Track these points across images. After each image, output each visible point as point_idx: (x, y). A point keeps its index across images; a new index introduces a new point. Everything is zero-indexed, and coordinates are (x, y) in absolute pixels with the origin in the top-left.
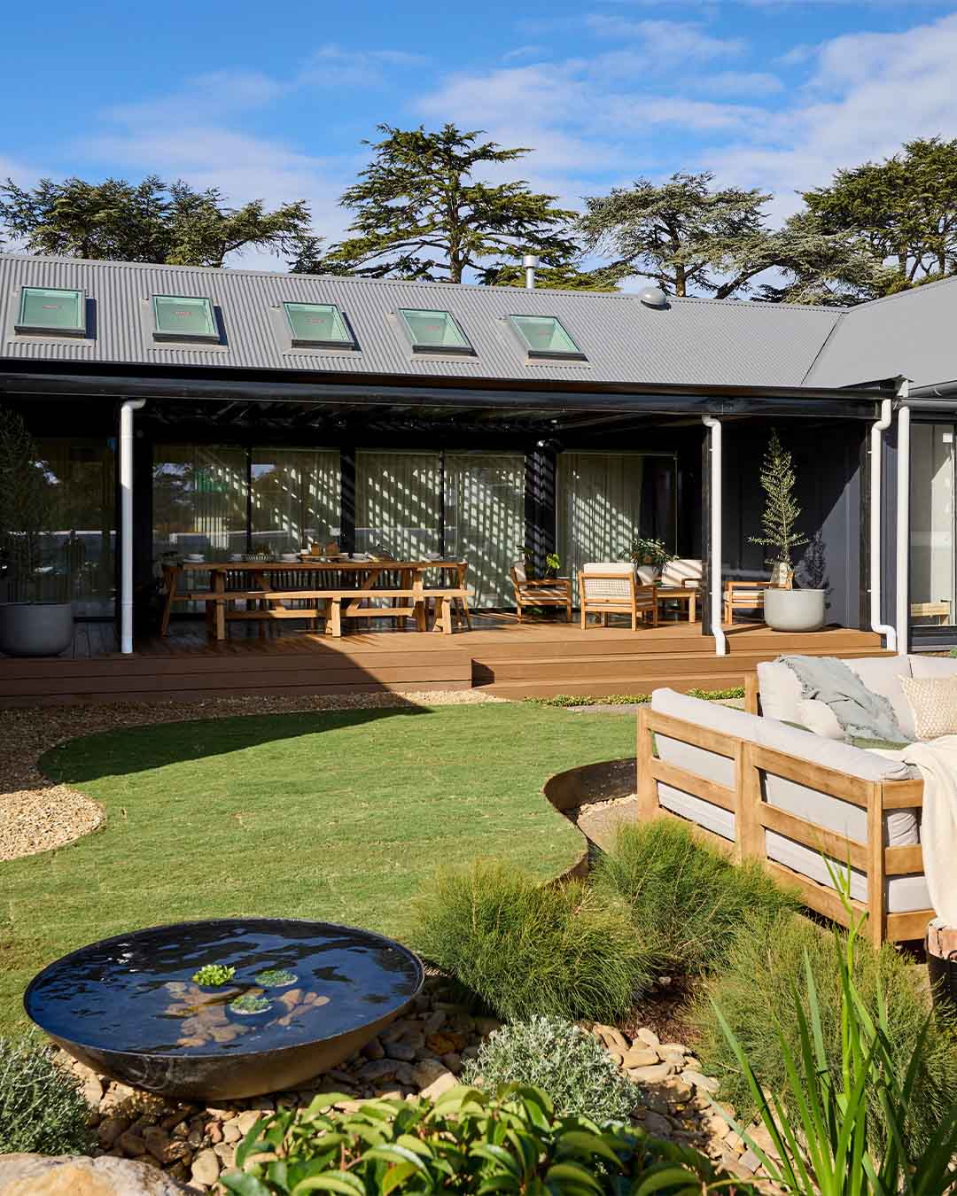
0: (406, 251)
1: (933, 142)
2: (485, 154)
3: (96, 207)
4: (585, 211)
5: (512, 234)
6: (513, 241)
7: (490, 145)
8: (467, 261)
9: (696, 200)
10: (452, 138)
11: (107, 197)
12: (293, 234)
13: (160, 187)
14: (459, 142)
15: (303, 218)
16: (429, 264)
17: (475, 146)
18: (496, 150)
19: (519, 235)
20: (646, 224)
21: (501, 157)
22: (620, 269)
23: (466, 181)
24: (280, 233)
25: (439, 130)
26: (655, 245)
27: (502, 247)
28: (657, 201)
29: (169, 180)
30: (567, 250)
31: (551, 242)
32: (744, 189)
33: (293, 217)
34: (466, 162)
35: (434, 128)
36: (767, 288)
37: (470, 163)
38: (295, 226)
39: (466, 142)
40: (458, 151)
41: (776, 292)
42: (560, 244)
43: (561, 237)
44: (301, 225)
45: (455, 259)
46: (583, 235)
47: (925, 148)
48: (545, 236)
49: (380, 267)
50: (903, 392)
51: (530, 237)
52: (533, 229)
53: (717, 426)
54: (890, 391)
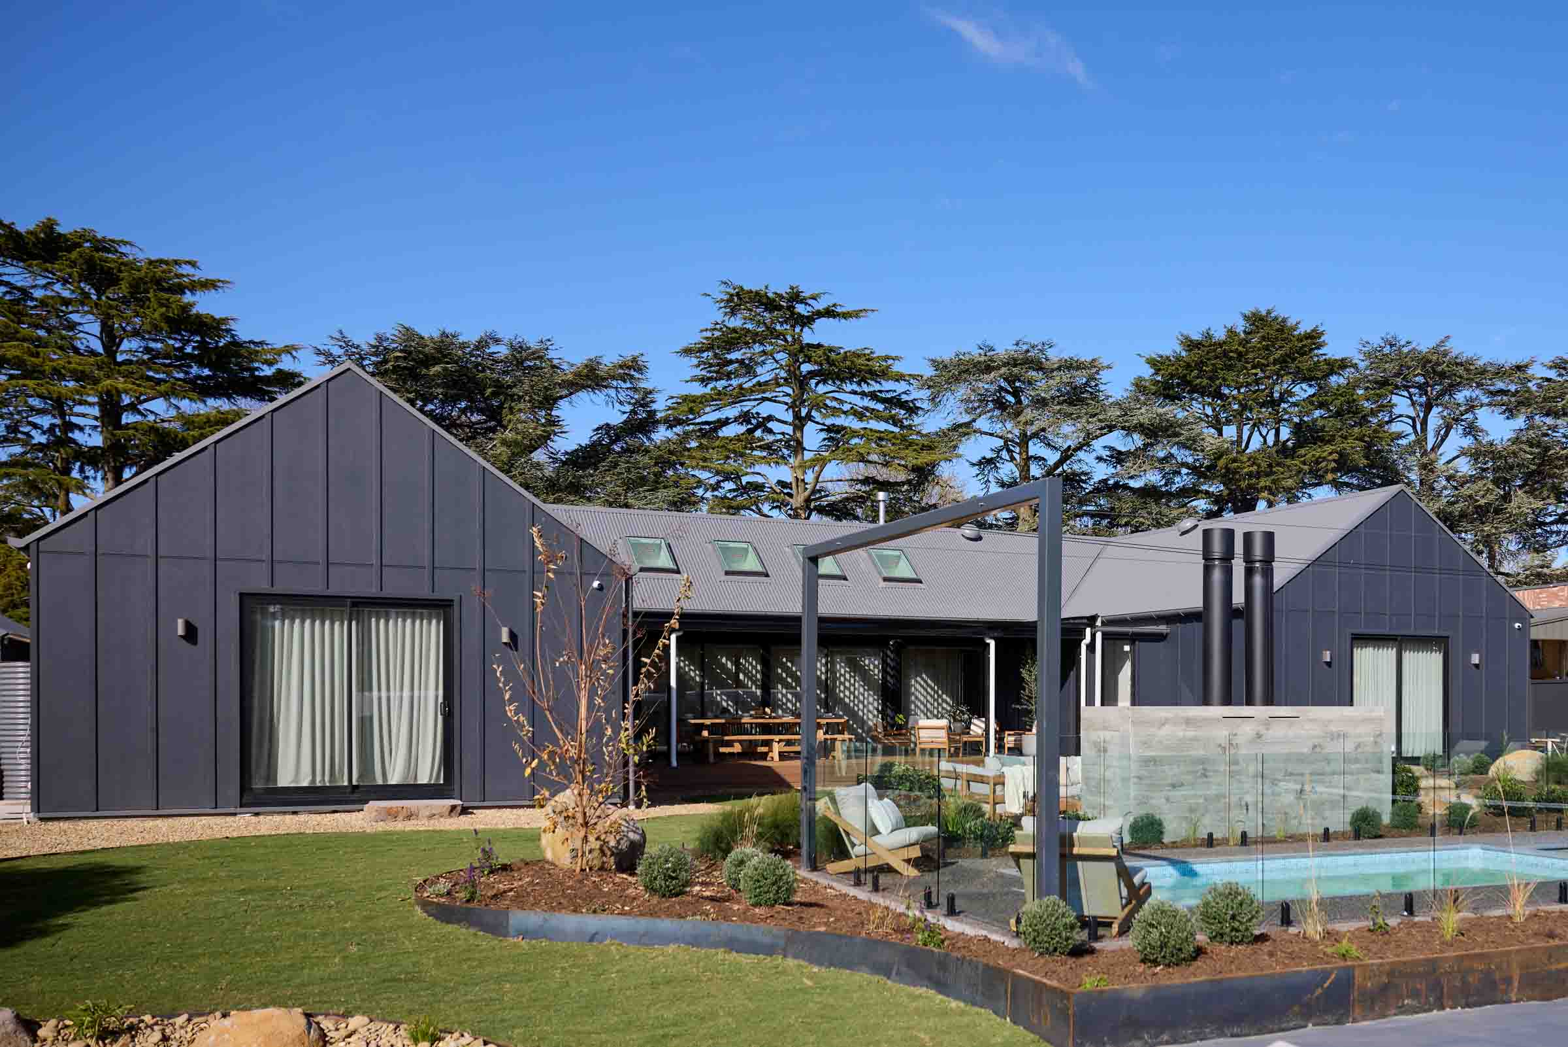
0: (747, 406)
2: (829, 313)
4: (928, 372)
5: (854, 392)
6: (856, 399)
7: (834, 305)
8: (809, 417)
9: (1040, 367)
13: (497, 341)
14: (803, 301)
15: (639, 370)
16: (770, 418)
17: (820, 305)
18: (839, 310)
19: (863, 394)
20: (986, 384)
21: (846, 316)
23: (808, 337)
24: (615, 383)
25: (784, 290)
26: (1001, 405)
27: (846, 407)
29: (505, 334)
31: (895, 402)
32: (1086, 357)
33: (631, 368)
34: (808, 321)
37: (814, 320)
38: (632, 377)
39: (810, 301)
40: (800, 309)
42: (903, 405)
43: (904, 398)
44: (637, 375)
45: (797, 416)
47: (1261, 319)
48: (889, 396)
49: (719, 420)
50: (1099, 623)
51: (873, 396)
52: (877, 387)
53: (992, 643)
54: (1092, 620)
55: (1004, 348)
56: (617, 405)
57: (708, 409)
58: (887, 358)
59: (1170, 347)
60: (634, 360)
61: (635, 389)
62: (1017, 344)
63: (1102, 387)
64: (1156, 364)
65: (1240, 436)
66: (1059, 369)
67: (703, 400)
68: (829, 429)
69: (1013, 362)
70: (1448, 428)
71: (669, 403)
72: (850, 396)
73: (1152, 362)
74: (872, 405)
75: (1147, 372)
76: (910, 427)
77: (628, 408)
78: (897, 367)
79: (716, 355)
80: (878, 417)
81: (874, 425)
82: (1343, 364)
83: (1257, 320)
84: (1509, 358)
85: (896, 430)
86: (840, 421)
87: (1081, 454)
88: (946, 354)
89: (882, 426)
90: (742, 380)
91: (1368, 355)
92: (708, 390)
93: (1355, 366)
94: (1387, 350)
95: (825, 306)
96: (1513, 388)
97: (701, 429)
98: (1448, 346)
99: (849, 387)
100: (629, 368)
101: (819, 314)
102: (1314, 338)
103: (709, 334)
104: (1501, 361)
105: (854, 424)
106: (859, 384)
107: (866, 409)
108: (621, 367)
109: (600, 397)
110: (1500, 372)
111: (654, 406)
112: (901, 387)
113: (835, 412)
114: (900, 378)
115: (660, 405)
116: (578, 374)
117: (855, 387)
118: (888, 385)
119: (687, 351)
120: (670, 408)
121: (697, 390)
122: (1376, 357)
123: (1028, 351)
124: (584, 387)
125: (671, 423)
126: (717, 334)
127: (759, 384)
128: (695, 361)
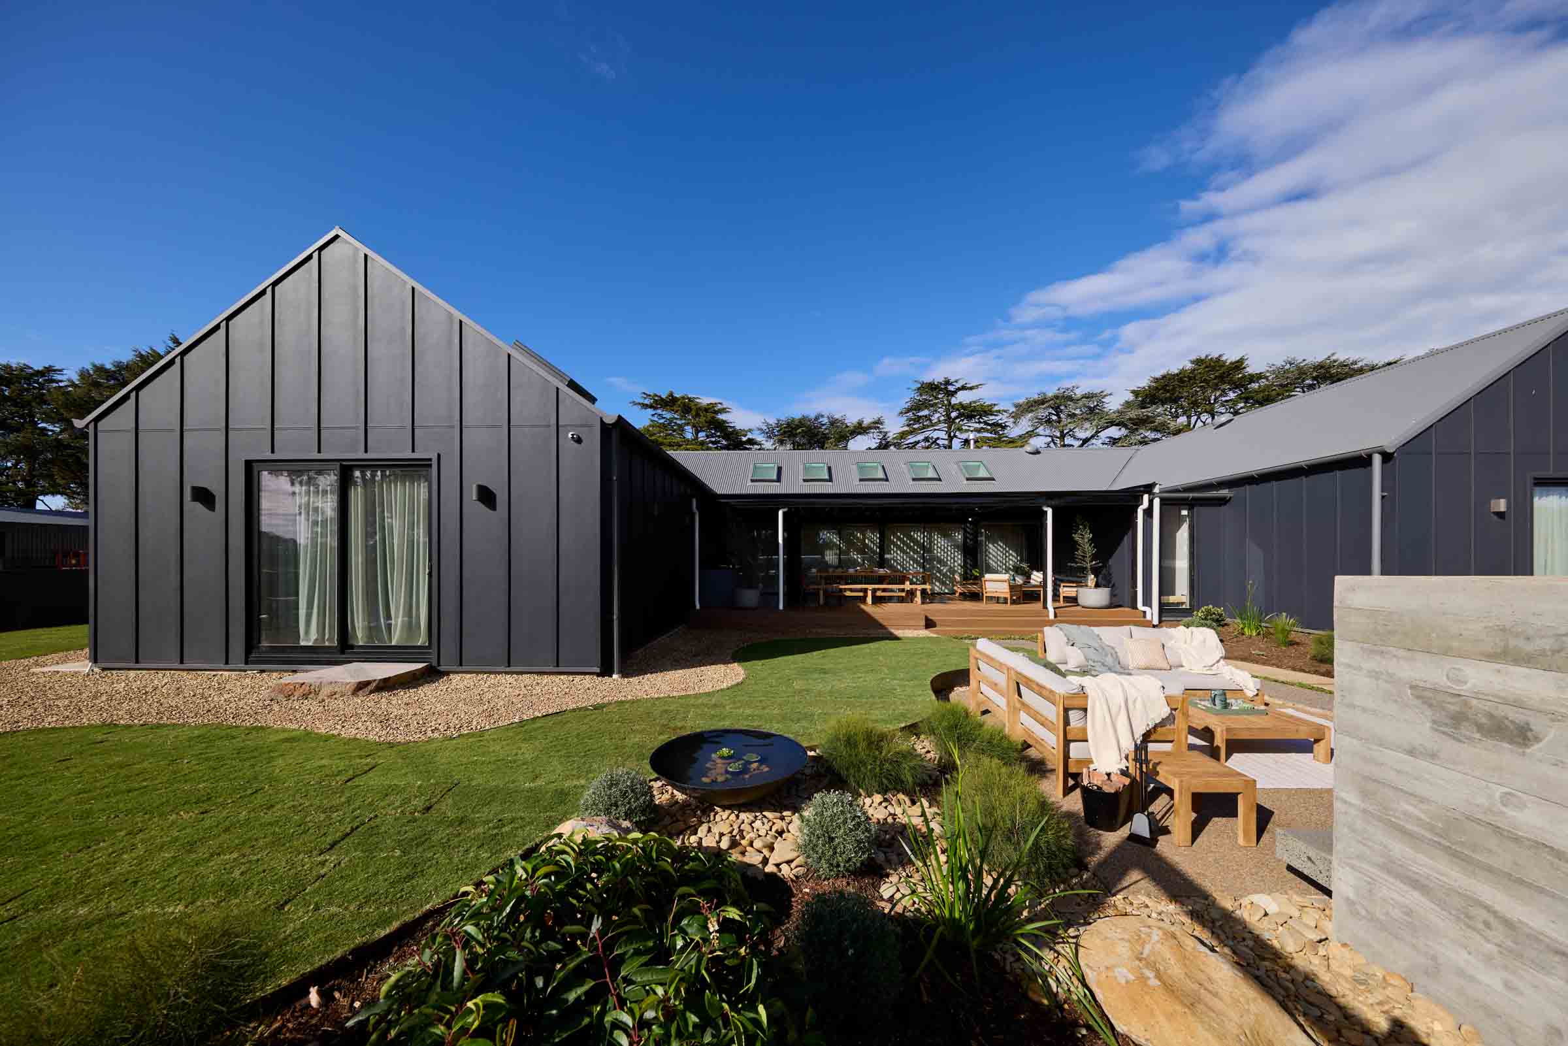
0: (927, 434)
1: (1207, 356)
2: (963, 388)
3: (798, 427)
4: (1012, 409)
5: (977, 422)
6: (977, 425)
7: (966, 384)
8: (955, 436)
9: (1070, 399)
10: (948, 382)
11: (802, 422)
12: (878, 430)
13: (822, 416)
14: (951, 384)
15: (882, 424)
16: (938, 438)
17: (958, 385)
18: (968, 386)
19: (980, 422)
20: (1043, 412)
21: (971, 388)
22: (1031, 434)
23: (954, 401)
24: (872, 430)
25: (942, 380)
26: (1049, 421)
27: (971, 429)
28: (1047, 403)
29: (826, 414)
30: (1004, 427)
31: (996, 425)
32: (1097, 392)
33: (877, 424)
34: (954, 393)
35: (939, 378)
36: (1110, 438)
37: (956, 392)
39: (954, 384)
40: (951, 388)
41: (1115, 439)
42: (1000, 425)
43: (1000, 421)
45: (949, 436)
46: (1012, 420)
47: (1202, 360)
48: (992, 421)
49: (915, 442)
51: (984, 423)
52: (986, 418)
55: (1051, 392)
56: (873, 439)
58: (991, 404)
60: (878, 420)
61: (880, 432)
62: (1058, 389)
63: (1106, 405)
64: (1137, 392)
66: (1082, 399)
67: (908, 433)
69: (1055, 399)
71: (895, 436)
72: (974, 424)
73: (1134, 392)
74: (984, 426)
75: (1131, 397)
78: (996, 408)
79: (913, 413)
80: (988, 432)
82: (1260, 377)
83: (1199, 361)
88: (1021, 399)
91: (1277, 369)
92: (910, 429)
93: (1269, 376)
94: (1288, 367)
95: (961, 385)
99: (974, 420)
101: (959, 389)
102: (1240, 364)
103: (910, 405)
106: (979, 418)
107: (982, 429)
108: (873, 423)
109: (866, 436)
111: (888, 438)
112: (998, 417)
113: (967, 432)
114: (998, 413)
118: (992, 417)
119: (901, 413)
122: (1280, 371)
123: (1064, 392)
126: (914, 404)
127: (933, 424)
128: (904, 417)
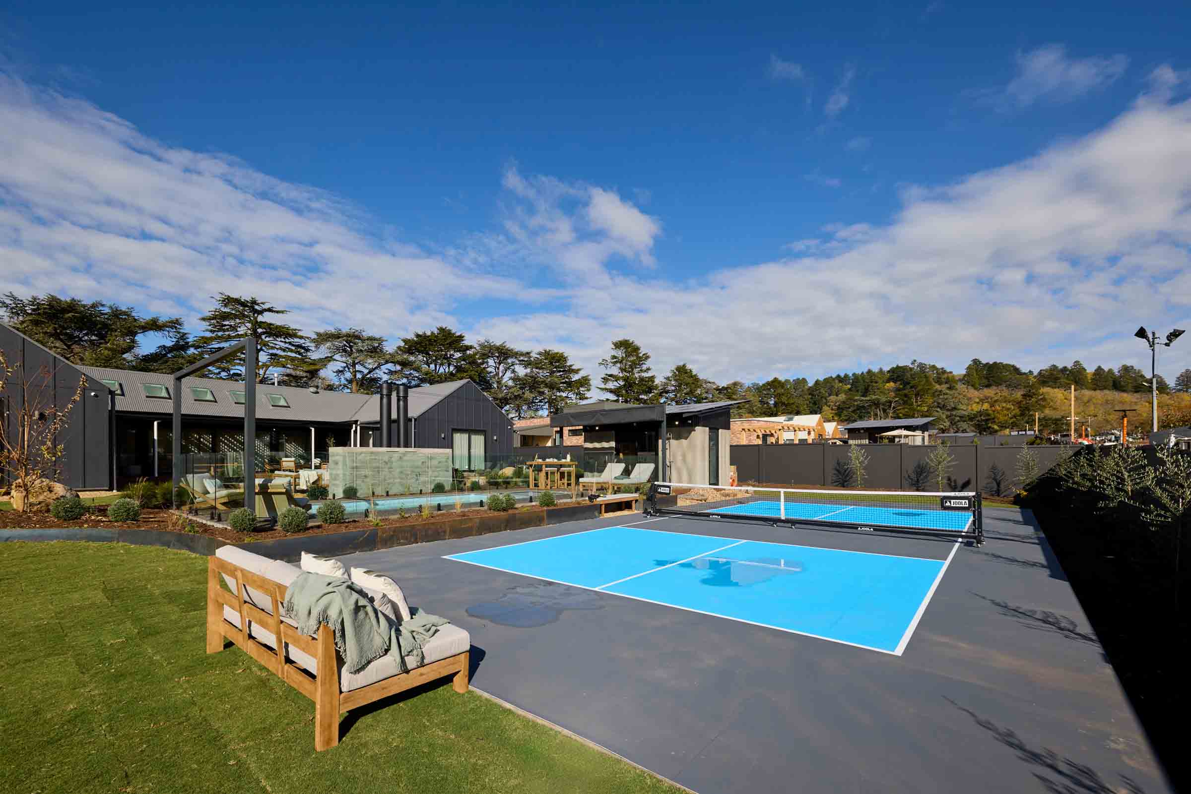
1: (445, 328)
4: (314, 336)
5: (282, 342)
7: (272, 307)
9: (359, 338)
10: (254, 302)
12: (174, 330)
14: (258, 304)
15: (180, 325)
17: (266, 306)
19: (285, 342)
20: (339, 344)
24: (167, 329)
25: (248, 299)
26: (345, 351)
27: (278, 347)
28: (342, 337)
30: (307, 350)
31: (300, 347)
32: (377, 336)
34: (261, 312)
35: (246, 297)
36: (389, 370)
37: (263, 313)
38: (176, 327)
39: (261, 305)
40: (257, 307)
42: (303, 348)
43: (303, 345)
44: (178, 327)
48: (297, 344)
49: (219, 348)
50: (359, 423)
51: (290, 343)
52: (293, 340)
53: (313, 429)
54: (355, 422)
55: (345, 330)
56: (169, 338)
57: (213, 343)
58: (295, 330)
59: (411, 336)
60: (177, 320)
61: (179, 333)
62: (350, 329)
63: (384, 348)
64: (406, 341)
65: (436, 369)
66: (368, 339)
67: (212, 339)
68: (272, 355)
69: (348, 335)
70: (506, 371)
71: (195, 339)
72: (280, 342)
73: (404, 341)
74: (290, 347)
75: (402, 344)
76: (306, 356)
77: (175, 340)
78: (300, 334)
79: (217, 322)
80: (291, 351)
81: (289, 354)
82: (471, 347)
83: (441, 330)
84: (524, 349)
85: (300, 357)
86: (275, 351)
87: (377, 371)
88: (322, 331)
89: (293, 355)
90: (231, 333)
91: (480, 345)
92: (213, 335)
93: (475, 348)
94: (486, 344)
95: (268, 307)
96: (526, 359)
97: (211, 351)
98: (505, 344)
99: (279, 339)
100: (175, 323)
101: (266, 310)
102: (461, 338)
103: (213, 313)
104: (522, 350)
105: (282, 353)
106: (284, 338)
107: (287, 348)
108: (169, 322)
109: (159, 334)
110: (522, 354)
111: (188, 340)
112: (302, 341)
113: (273, 348)
114: (301, 337)
115: (191, 339)
116: (147, 323)
117: (283, 340)
118: (296, 340)
119: (204, 319)
120: (195, 341)
121: (208, 334)
122: (482, 346)
123: (354, 332)
124: (151, 329)
125: (196, 347)
126: (217, 313)
127: (238, 335)
128: (208, 324)
